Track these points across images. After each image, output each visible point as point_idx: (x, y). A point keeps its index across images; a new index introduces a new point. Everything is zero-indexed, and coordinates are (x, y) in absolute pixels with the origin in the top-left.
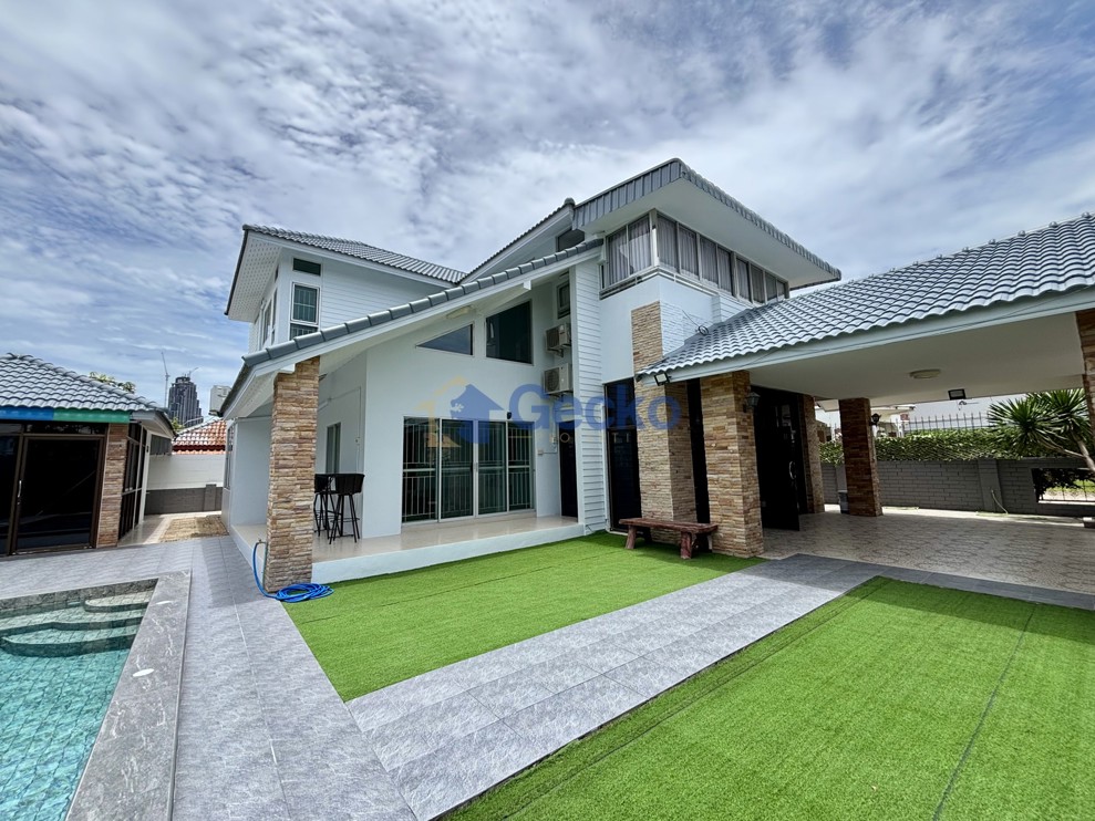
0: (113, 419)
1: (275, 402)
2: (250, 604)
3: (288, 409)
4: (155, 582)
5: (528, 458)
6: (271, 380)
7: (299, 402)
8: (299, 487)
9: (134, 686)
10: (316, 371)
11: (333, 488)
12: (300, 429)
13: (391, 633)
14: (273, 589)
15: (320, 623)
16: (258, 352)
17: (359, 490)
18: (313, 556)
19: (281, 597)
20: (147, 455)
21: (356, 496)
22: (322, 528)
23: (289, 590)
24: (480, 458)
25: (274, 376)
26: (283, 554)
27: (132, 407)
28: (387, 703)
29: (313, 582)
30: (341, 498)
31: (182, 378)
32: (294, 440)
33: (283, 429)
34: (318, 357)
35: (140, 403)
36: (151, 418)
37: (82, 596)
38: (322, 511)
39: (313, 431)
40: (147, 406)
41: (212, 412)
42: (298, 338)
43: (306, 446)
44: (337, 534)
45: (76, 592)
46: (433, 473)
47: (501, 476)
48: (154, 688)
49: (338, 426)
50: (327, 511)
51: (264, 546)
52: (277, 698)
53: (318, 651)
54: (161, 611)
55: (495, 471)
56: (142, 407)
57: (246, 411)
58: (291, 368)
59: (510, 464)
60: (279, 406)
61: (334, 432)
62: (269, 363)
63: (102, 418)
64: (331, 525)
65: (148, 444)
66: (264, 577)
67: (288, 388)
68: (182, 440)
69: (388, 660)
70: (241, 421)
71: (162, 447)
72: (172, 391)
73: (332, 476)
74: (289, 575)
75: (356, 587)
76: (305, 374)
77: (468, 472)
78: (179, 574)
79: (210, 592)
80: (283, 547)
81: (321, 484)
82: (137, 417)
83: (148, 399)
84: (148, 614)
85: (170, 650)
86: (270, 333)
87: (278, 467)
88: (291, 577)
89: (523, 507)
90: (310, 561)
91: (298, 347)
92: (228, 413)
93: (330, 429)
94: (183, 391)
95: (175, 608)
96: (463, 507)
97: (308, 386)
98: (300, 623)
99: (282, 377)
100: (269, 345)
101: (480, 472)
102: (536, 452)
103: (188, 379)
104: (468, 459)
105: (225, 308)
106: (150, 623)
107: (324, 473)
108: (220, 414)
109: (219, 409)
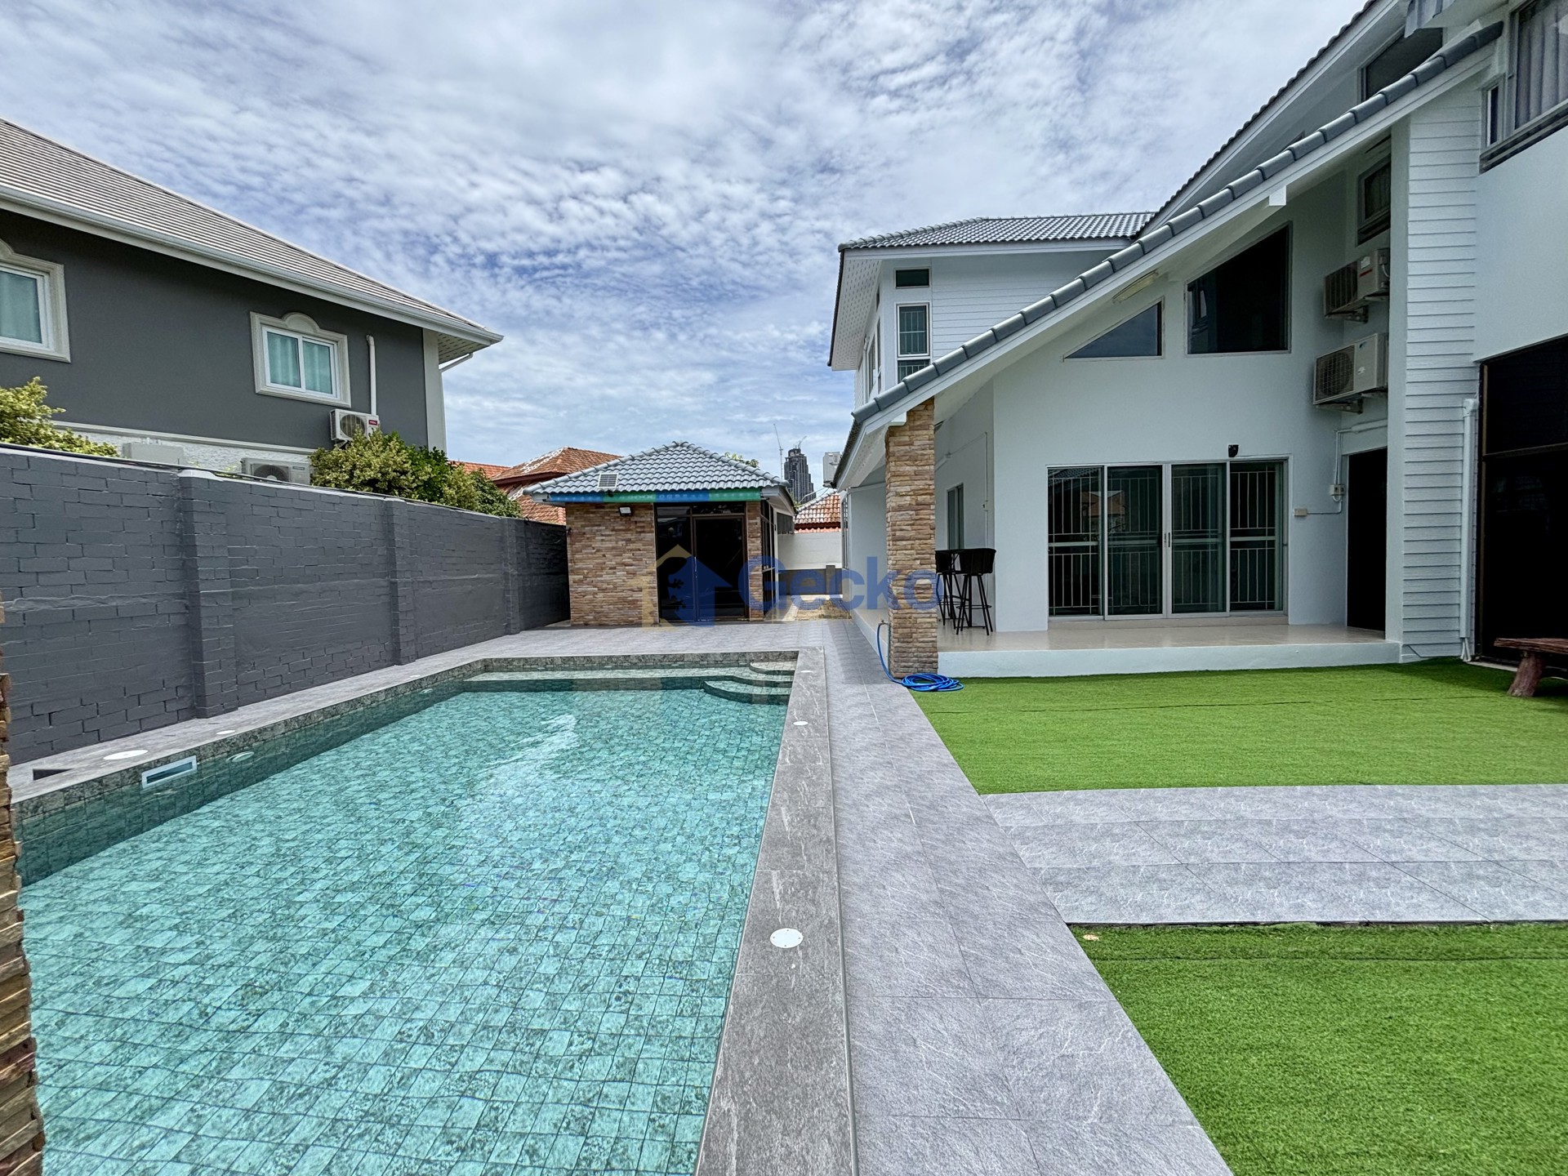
0: (748, 496)
1: (888, 462)
2: (878, 686)
3: (902, 469)
4: (797, 653)
5: (1272, 524)
6: (882, 436)
7: (914, 459)
8: (918, 562)
9: (796, 732)
10: (931, 417)
11: (958, 568)
12: (916, 493)
13: (1034, 742)
14: (898, 674)
15: (950, 715)
16: (865, 405)
17: (989, 568)
18: (939, 645)
19: (907, 683)
20: (776, 533)
21: (986, 577)
22: (947, 616)
23: (916, 679)
24: (1176, 524)
25: (884, 432)
26: (907, 638)
27: (761, 483)
28: (1029, 808)
29: (940, 673)
30: (967, 580)
31: (793, 451)
32: (909, 507)
33: (898, 494)
34: (932, 399)
35: (766, 479)
36: (776, 493)
37: (748, 657)
38: (946, 596)
39: (931, 494)
40: (772, 481)
41: (827, 484)
42: (908, 378)
43: (924, 513)
44: (965, 624)
45: (744, 654)
46: (1095, 549)
47: (1215, 555)
48: (809, 736)
49: (960, 489)
50: (952, 596)
51: (887, 627)
52: (911, 772)
53: (948, 742)
54: (805, 678)
55: (1205, 546)
56: (768, 483)
57: (858, 480)
58: (902, 419)
59: (1233, 534)
60: (892, 466)
61: (956, 497)
62: (879, 415)
63: (741, 497)
64: (957, 611)
65: (775, 523)
66: (889, 662)
67: (899, 444)
68: (801, 518)
69: (1031, 768)
70: (853, 492)
71: (788, 526)
72: (786, 466)
73: (954, 552)
74: (914, 662)
75: (991, 686)
76: (918, 423)
77: (1152, 548)
78: (814, 649)
79: (841, 669)
80: (905, 631)
81: (943, 561)
82: (766, 493)
83: (772, 475)
84: (796, 679)
85: (817, 709)
86: (876, 379)
87: (896, 539)
88: (917, 665)
89: (1260, 607)
90: (935, 650)
91: (908, 389)
92: (841, 482)
93: (950, 493)
94: (796, 463)
95: (817, 677)
96: (1144, 601)
97: (923, 438)
98: (929, 712)
99: (893, 431)
100: (876, 394)
101: (1176, 548)
102: (1292, 512)
103: (799, 451)
104: (1153, 527)
105: (828, 359)
106: (799, 686)
107: (946, 548)
108: (834, 485)
109: (832, 480)
